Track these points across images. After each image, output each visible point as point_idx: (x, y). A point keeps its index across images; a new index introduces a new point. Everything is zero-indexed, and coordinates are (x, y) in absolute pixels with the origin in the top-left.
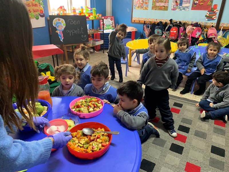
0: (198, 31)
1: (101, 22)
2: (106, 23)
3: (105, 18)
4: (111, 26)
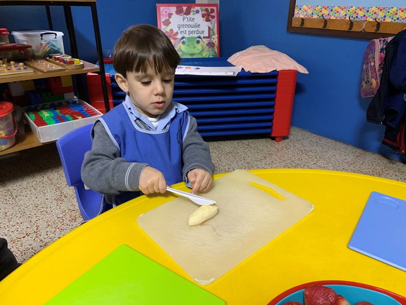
1: (162, 24)
2: (182, 29)
3: (179, 12)
4: (205, 45)
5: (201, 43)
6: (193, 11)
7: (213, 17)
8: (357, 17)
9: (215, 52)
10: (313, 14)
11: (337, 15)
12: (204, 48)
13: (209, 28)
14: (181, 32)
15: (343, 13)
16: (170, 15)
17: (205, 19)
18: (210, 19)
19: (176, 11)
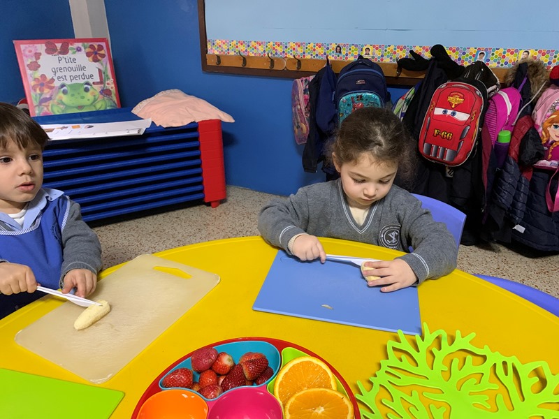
1: (27, 68)
2: (59, 74)
3: (51, 50)
4: (97, 93)
5: (91, 90)
6: (72, 49)
7: (103, 56)
8: (276, 54)
9: (114, 102)
10: (228, 50)
11: (255, 51)
12: (97, 97)
13: (100, 71)
14: (59, 78)
15: (261, 49)
16: (38, 56)
17: (91, 58)
18: (99, 58)
19: (46, 50)
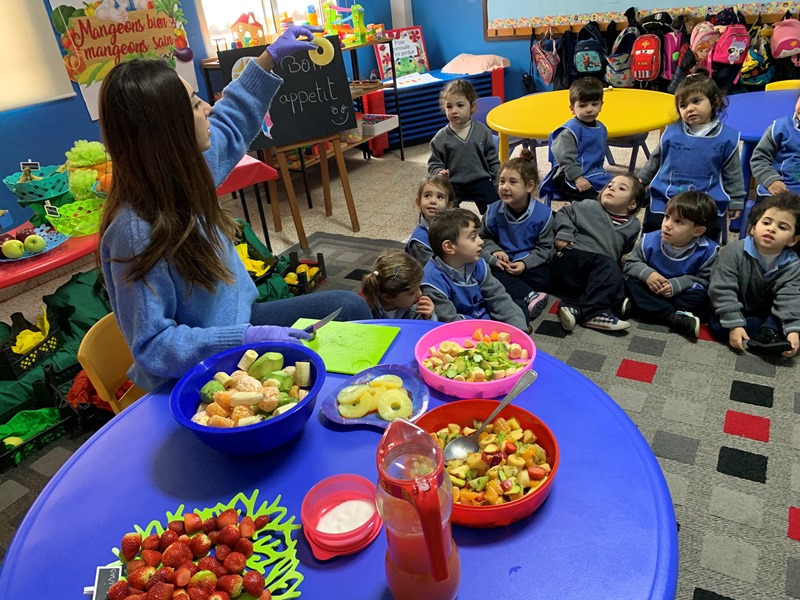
0: (734, 39)
4: (417, 63)
5: (413, 61)
8: (536, 25)
9: (426, 68)
10: (503, 25)
11: (521, 24)
12: (416, 65)
13: (417, 48)
14: (396, 54)
15: (525, 22)
17: (412, 40)
18: (417, 39)
